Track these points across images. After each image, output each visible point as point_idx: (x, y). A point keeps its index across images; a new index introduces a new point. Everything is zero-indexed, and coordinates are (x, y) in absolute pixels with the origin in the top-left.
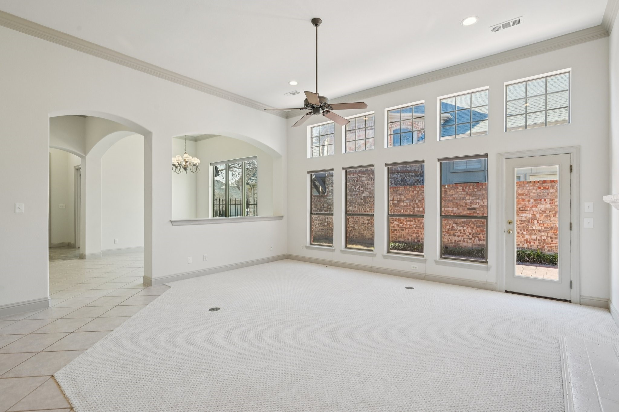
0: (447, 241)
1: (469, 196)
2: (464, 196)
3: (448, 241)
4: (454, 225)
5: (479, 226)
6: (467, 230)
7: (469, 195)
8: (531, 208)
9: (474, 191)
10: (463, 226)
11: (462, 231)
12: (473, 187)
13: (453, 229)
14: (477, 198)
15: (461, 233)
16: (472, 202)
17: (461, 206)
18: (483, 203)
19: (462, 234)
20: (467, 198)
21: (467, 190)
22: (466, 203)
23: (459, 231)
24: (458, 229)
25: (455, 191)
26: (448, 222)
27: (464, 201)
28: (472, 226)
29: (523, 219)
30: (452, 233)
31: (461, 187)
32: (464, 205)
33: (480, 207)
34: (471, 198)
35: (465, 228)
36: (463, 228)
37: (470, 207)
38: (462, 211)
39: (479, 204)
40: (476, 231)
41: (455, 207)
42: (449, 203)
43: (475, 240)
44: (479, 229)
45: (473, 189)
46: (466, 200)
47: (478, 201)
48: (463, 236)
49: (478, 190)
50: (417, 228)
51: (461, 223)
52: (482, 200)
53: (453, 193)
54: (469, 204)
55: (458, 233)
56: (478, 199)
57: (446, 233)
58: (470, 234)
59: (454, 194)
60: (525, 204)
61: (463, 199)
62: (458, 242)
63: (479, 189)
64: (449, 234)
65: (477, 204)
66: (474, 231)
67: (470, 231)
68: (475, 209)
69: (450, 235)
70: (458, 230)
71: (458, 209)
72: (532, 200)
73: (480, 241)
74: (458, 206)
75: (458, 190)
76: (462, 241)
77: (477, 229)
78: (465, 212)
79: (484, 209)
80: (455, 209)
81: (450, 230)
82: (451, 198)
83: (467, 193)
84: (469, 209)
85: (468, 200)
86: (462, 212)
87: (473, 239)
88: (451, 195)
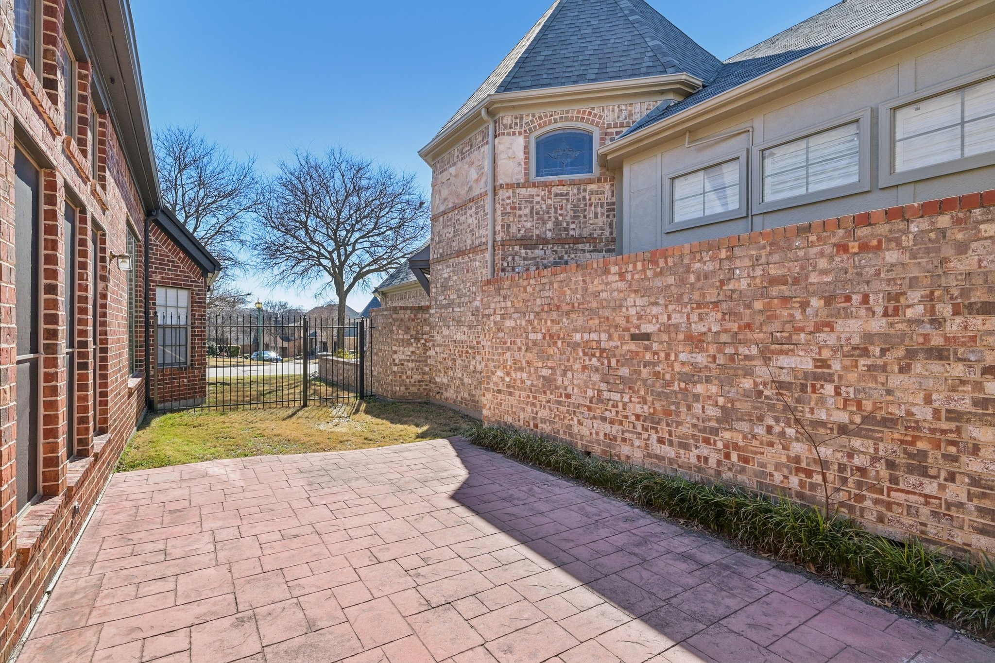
0: (588, 433)
1: (633, 295)
2: (622, 295)
3: (591, 434)
4: (604, 386)
5: (659, 394)
6: (630, 404)
7: (636, 291)
8: (811, 333)
9: (647, 278)
10: (622, 392)
11: (620, 405)
12: (643, 265)
13: (600, 400)
14: (652, 300)
15: (617, 412)
16: (642, 313)
17: (616, 327)
18: (669, 318)
19: (620, 418)
20: (630, 302)
21: (629, 276)
22: (627, 319)
23: (613, 406)
24: (610, 400)
25: (602, 280)
26: (590, 377)
27: (624, 309)
28: (642, 393)
29: (785, 377)
30: (598, 411)
31: (617, 267)
32: (623, 323)
33: (660, 330)
34: (639, 302)
35: (626, 399)
36: (622, 397)
37: (637, 332)
38: (619, 344)
39: (657, 319)
40: (652, 411)
41: (605, 331)
42: (591, 319)
43: (648, 439)
44: (658, 406)
45: (644, 270)
46: (627, 310)
47: (655, 310)
48: (621, 423)
49: (656, 275)
50: (533, 389)
51: (618, 382)
52: (666, 306)
53: (600, 288)
54: (635, 321)
55: (611, 411)
56: (656, 304)
57: (586, 409)
58: (638, 417)
59: (602, 291)
60: (792, 315)
61: (621, 306)
62: (610, 439)
63: (658, 270)
64: (592, 414)
65: (654, 321)
66: (646, 407)
67: (638, 411)
68: (647, 337)
69: (594, 417)
70: (611, 403)
71: (610, 338)
72: (816, 303)
73: (663, 446)
74: (609, 325)
75: (611, 278)
76: (619, 439)
77: (653, 404)
78: (626, 347)
79: (669, 338)
80: (604, 336)
81: (594, 400)
82: (594, 305)
83: (630, 286)
84: (634, 337)
85: (631, 306)
86: (618, 347)
87: (645, 435)
88: (597, 294)
